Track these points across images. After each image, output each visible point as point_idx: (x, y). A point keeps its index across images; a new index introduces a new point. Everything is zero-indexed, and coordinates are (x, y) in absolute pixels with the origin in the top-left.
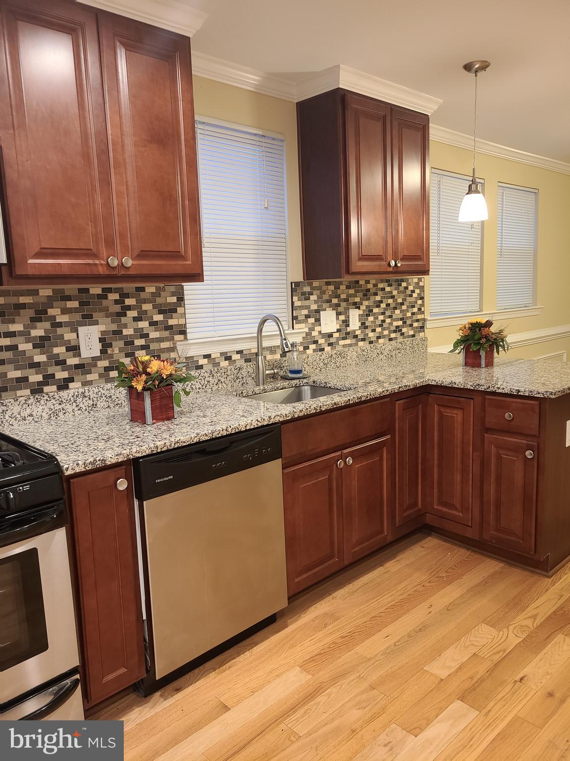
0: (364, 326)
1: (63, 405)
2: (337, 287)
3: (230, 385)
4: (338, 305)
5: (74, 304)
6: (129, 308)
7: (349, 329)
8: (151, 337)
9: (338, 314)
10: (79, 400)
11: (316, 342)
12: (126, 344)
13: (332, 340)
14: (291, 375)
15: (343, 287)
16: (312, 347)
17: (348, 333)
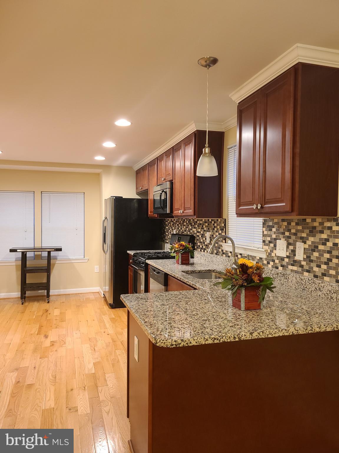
0: (309, 259)
2: (289, 224)
4: (289, 237)
6: (215, 227)
7: (296, 258)
9: (289, 244)
11: (273, 261)
13: (284, 263)
15: (293, 224)
16: (272, 263)
17: (295, 261)
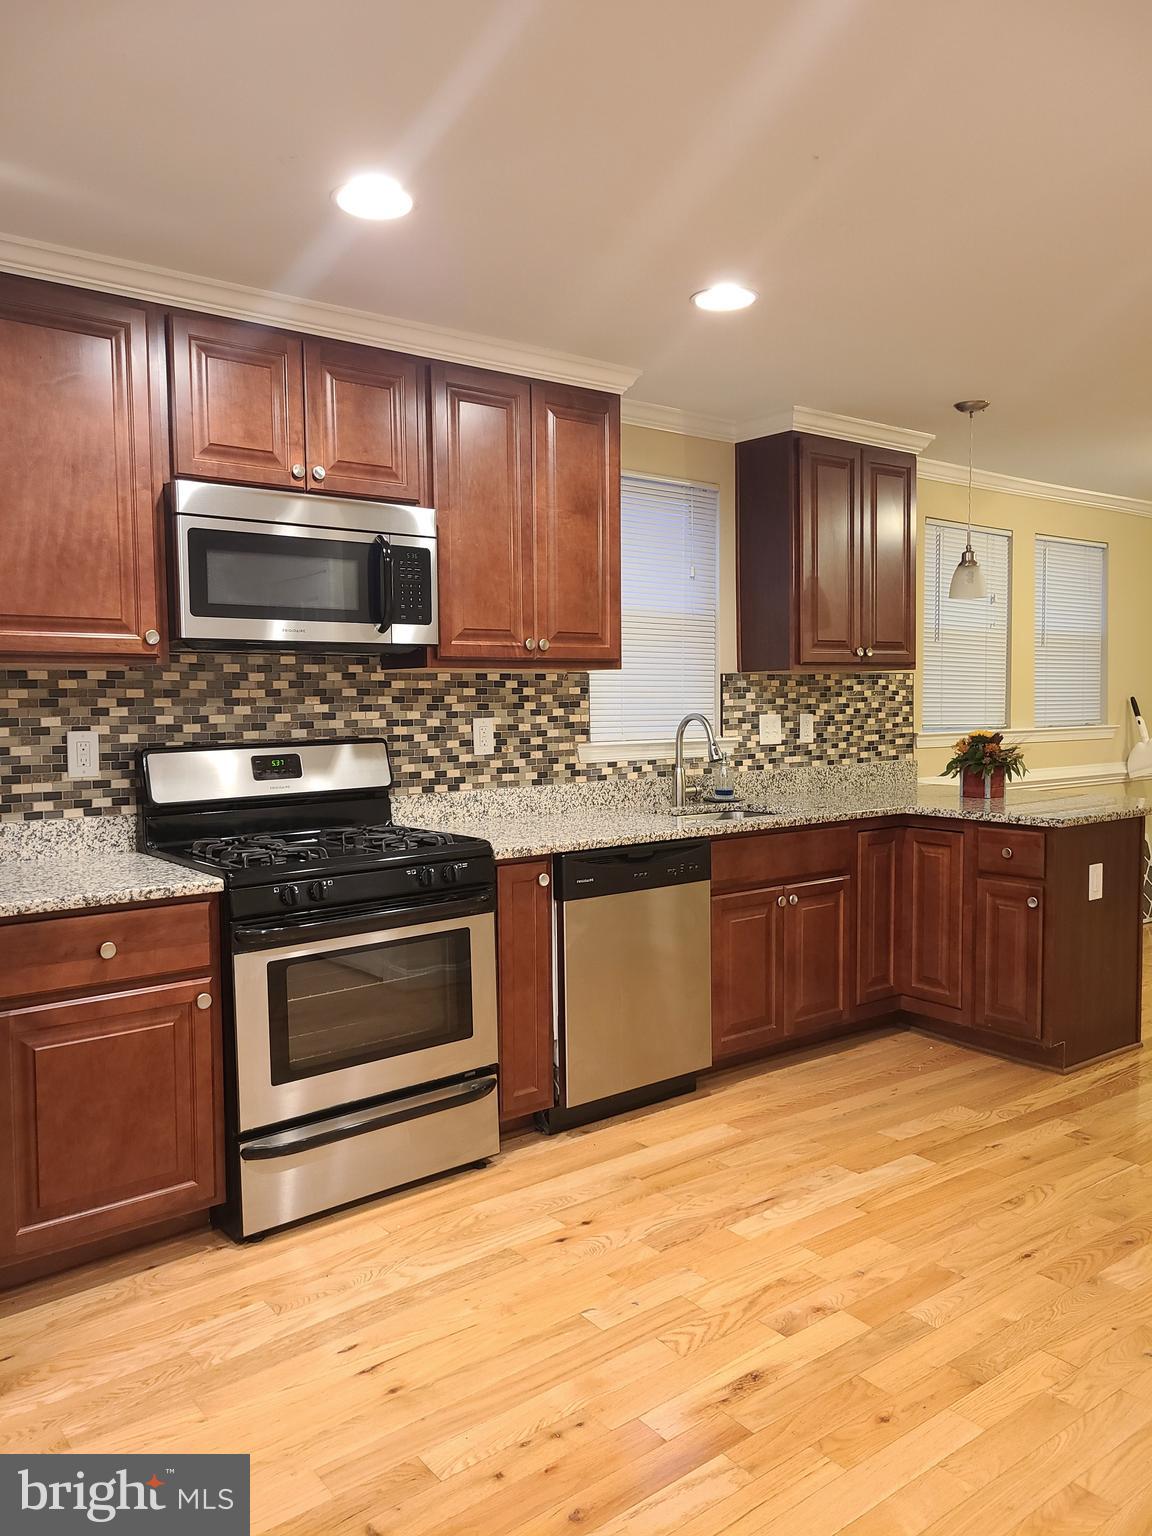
0: (820, 738)
1: (454, 809)
2: (783, 683)
3: (639, 803)
4: (785, 707)
5: (470, 692)
6: (527, 699)
7: (799, 742)
8: (549, 735)
9: (784, 720)
10: (471, 804)
11: (752, 756)
12: (522, 742)
13: (774, 755)
14: (717, 797)
15: (792, 683)
16: (748, 762)
17: (798, 747)
